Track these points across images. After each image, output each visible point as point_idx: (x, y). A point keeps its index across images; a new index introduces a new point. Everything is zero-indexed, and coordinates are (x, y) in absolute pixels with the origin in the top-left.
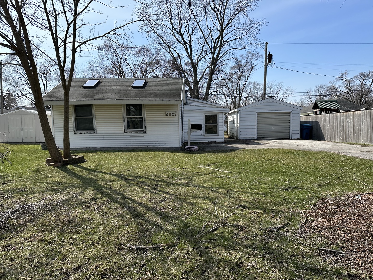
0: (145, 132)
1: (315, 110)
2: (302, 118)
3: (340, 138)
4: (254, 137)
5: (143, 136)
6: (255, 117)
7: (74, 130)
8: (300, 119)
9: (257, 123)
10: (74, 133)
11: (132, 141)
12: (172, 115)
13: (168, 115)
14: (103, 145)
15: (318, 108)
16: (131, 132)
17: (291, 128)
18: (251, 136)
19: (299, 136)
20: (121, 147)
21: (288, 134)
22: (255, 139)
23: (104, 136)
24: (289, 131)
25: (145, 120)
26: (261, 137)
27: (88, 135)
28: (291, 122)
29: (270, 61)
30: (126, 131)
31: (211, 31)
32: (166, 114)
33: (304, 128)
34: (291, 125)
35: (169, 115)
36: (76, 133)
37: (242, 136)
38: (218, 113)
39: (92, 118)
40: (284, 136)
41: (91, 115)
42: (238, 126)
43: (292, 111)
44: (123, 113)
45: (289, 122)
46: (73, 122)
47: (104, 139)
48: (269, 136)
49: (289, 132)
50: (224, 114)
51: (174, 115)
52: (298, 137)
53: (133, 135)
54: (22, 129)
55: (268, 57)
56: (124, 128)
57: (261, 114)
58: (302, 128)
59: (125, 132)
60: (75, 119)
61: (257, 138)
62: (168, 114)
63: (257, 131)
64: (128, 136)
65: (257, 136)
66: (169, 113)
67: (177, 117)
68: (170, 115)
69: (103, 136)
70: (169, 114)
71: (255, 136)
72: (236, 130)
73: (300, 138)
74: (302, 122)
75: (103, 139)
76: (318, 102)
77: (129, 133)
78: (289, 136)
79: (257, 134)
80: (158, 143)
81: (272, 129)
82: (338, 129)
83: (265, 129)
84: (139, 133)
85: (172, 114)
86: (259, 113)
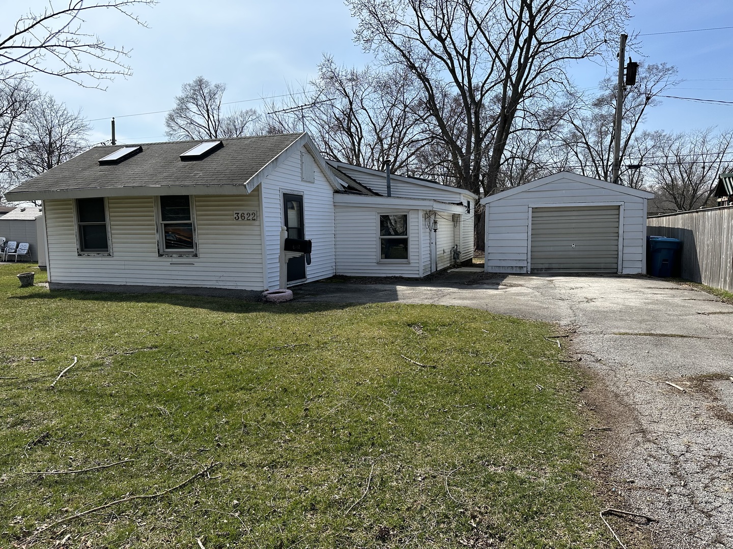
0: (196, 256)
3: (726, 278)
4: (522, 267)
5: (194, 264)
6: (527, 219)
7: (78, 249)
8: (644, 224)
9: (530, 233)
10: (78, 256)
11: (173, 273)
12: (246, 219)
13: (238, 219)
14: (124, 280)
16: (170, 255)
17: (620, 247)
18: (514, 264)
19: (641, 267)
20: (155, 285)
21: (615, 261)
22: (525, 272)
23: (126, 263)
24: (616, 253)
25: (195, 230)
26: (540, 266)
27: (100, 259)
28: (621, 232)
29: (631, 80)
30: (161, 252)
31: (514, 23)
32: (236, 216)
34: (621, 239)
35: (240, 219)
36: (81, 255)
37: (492, 264)
38: (409, 211)
39: (105, 226)
40: (602, 266)
41: (103, 219)
43: (623, 203)
44: (155, 214)
45: (616, 230)
46: (76, 232)
47: (127, 267)
48: (562, 266)
49: (616, 256)
50: (421, 214)
51: (250, 218)
52: (639, 271)
53: (174, 260)
56: (158, 245)
57: (543, 210)
58: (652, 248)
59: (160, 255)
60: (80, 227)
61: (529, 269)
62: (239, 215)
63: (529, 254)
64: (166, 261)
65: (529, 264)
66: (240, 212)
67: (257, 223)
68: (243, 218)
69: (123, 263)
70: (241, 216)
71: (524, 264)
73: (644, 272)
74: (651, 230)
75: (123, 267)
76: (725, 178)
77: (167, 256)
78: (615, 266)
79: (529, 260)
80: (222, 279)
81: (570, 247)
82: (724, 253)
83: (552, 249)
84: (185, 257)
85: (246, 217)
86: (535, 210)
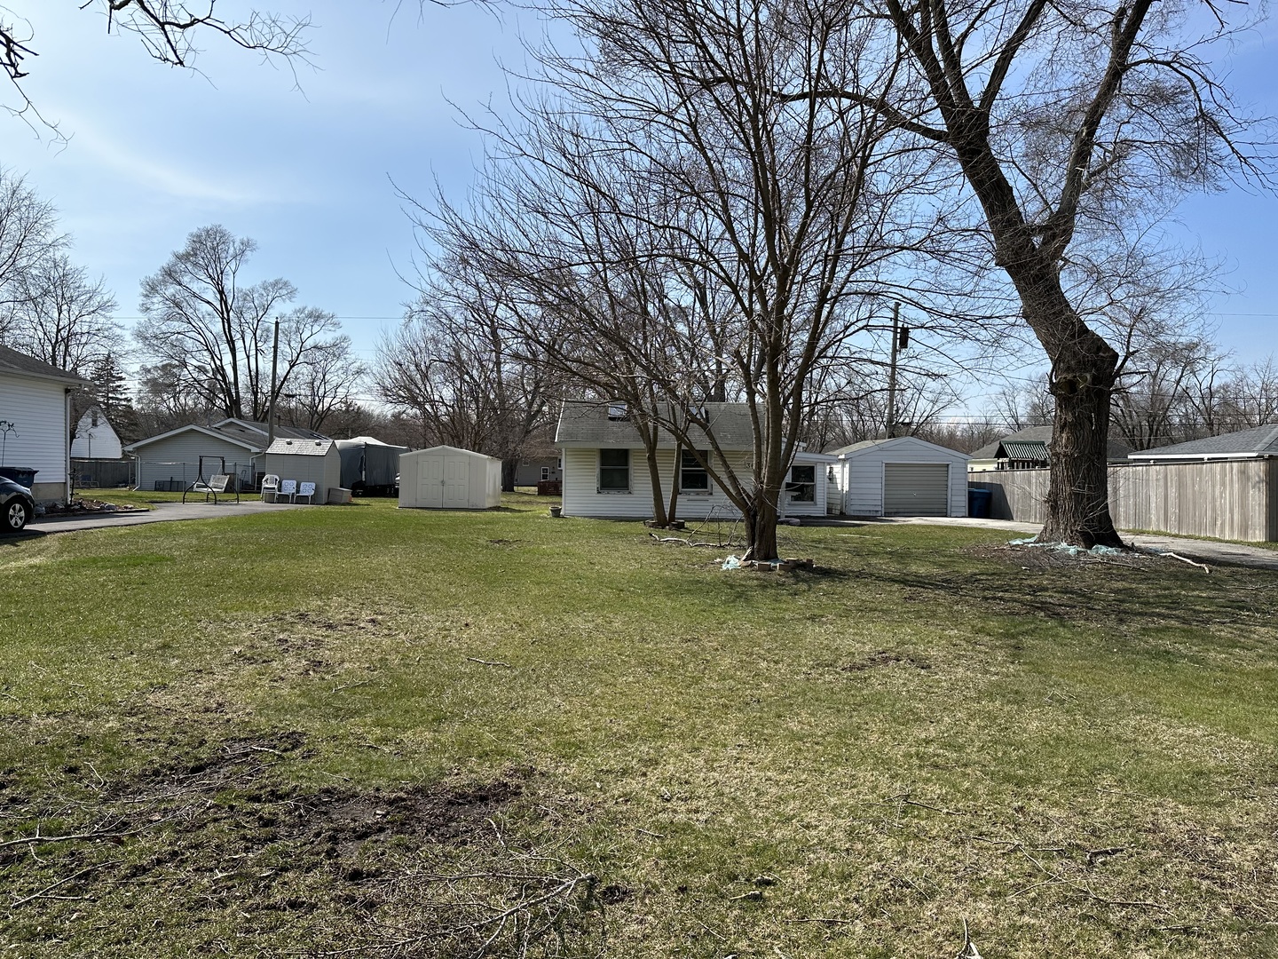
0: (711, 494)
1: (1000, 460)
2: (973, 477)
4: (877, 511)
5: (708, 500)
6: (880, 472)
7: (597, 488)
8: (966, 478)
9: (882, 483)
10: (598, 493)
11: (690, 507)
14: (644, 513)
15: (1006, 456)
16: (688, 493)
17: (949, 496)
18: (871, 509)
19: (965, 511)
21: (944, 507)
22: (880, 515)
23: (645, 499)
24: (945, 501)
26: (890, 511)
27: (621, 496)
28: (950, 484)
29: (904, 344)
30: (680, 491)
33: (975, 496)
34: (949, 490)
37: (853, 508)
38: (816, 463)
39: (627, 470)
40: (936, 511)
41: (626, 464)
42: (846, 488)
43: (951, 463)
45: (945, 483)
46: (597, 474)
47: (645, 502)
48: (906, 511)
49: (945, 503)
52: (963, 514)
53: (691, 497)
54: (443, 483)
55: (898, 336)
57: (892, 466)
58: (972, 497)
60: (602, 471)
61: (883, 513)
63: (883, 500)
64: (683, 499)
65: (883, 509)
69: (643, 499)
71: (878, 509)
72: (839, 497)
73: (967, 515)
74: (971, 484)
75: (643, 503)
76: (1005, 444)
77: (685, 494)
78: (944, 511)
79: (884, 505)
81: (913, 496)
83: (898, 497)
84: (701, 495)
86: (887, 465)
